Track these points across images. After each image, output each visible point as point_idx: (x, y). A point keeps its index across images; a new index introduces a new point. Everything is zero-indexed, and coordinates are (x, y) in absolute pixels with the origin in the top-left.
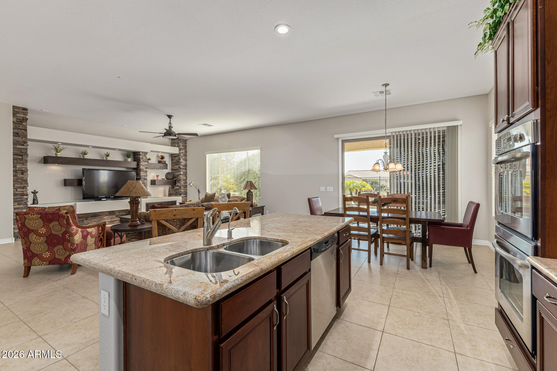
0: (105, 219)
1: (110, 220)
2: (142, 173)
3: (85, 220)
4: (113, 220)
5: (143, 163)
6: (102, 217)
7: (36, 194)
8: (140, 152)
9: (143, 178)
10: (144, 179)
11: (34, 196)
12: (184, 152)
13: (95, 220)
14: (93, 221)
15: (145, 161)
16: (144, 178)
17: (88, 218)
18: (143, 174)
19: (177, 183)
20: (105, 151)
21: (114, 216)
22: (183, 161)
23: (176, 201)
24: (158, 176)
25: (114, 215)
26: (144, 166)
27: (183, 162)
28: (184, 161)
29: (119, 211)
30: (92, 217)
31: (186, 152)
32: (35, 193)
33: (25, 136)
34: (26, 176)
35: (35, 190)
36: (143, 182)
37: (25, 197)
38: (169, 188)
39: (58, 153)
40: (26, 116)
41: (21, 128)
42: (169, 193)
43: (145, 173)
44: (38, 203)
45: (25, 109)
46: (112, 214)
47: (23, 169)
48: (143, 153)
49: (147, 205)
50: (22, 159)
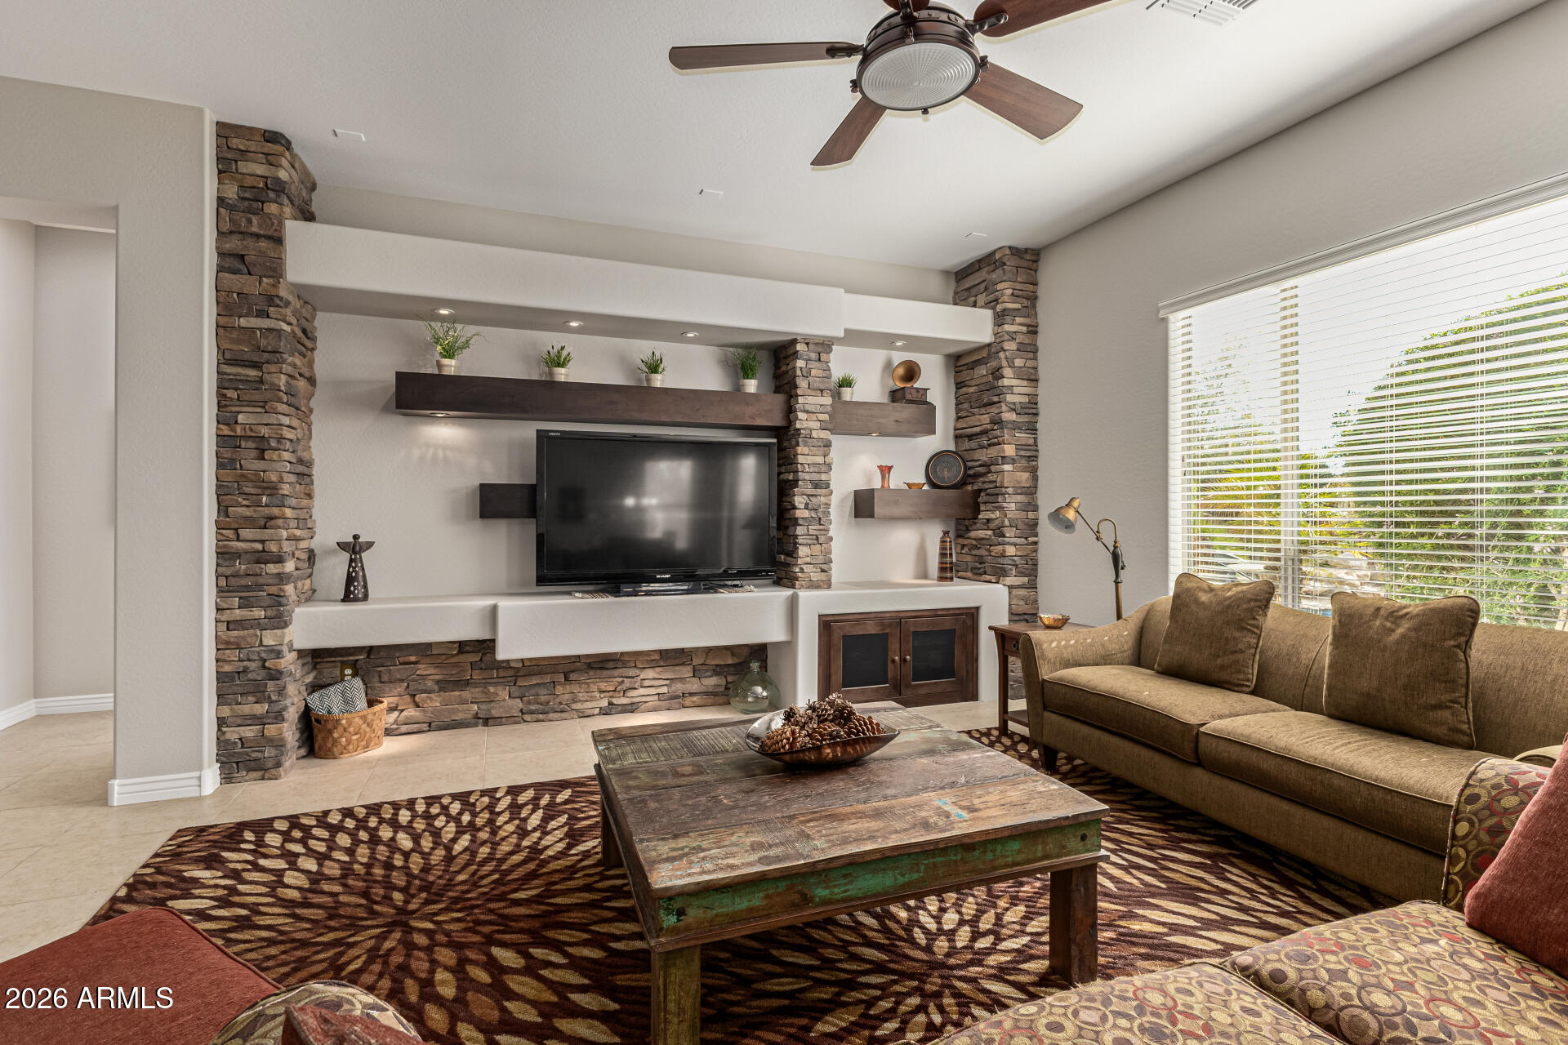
0: (646, 683)
1: (664, 690)
2: (805, 450)
3: (560, 684)
4: (679, 687)
5: (811, 400)
6: (631, 672)
7: (363, 554)
8: (794, 342)
9: (807, 477)
10: (810, 482)
11: (351, 560)
12: (1024, 329)
13: (603, 686)
14: (594, 688)
15: (822, 391)
16: (815, 477)
17: (573, 676)
18: (810, 459)
19: (982, 507)
20: (642, 348)
21: (686, 671)
22: (1014, 382)
23: (977, 609)
24: (885, 471)
25: (683, 664)
26: (814, 417)
27: (1016, 390)
28: (1025, 383)
29: (709, 651)
30: (591, 673)
31: (1033, 330)
32: (355, 548)
33: (274, 270)
34: (277, 466)
35: (356, 537)
36: (812, 499)
37: (272, 568)
38: (941, 535)
39: (446, 361)
40: (283, 175)
41: (254, 229)
42: (944, 560)
43: (820, 453)
44: (366, 597)
45: (273, 137)
46: (677, 661)
47: (265, 431)
48: (811, 347)
49: (827, 625)
50: (261, 381)
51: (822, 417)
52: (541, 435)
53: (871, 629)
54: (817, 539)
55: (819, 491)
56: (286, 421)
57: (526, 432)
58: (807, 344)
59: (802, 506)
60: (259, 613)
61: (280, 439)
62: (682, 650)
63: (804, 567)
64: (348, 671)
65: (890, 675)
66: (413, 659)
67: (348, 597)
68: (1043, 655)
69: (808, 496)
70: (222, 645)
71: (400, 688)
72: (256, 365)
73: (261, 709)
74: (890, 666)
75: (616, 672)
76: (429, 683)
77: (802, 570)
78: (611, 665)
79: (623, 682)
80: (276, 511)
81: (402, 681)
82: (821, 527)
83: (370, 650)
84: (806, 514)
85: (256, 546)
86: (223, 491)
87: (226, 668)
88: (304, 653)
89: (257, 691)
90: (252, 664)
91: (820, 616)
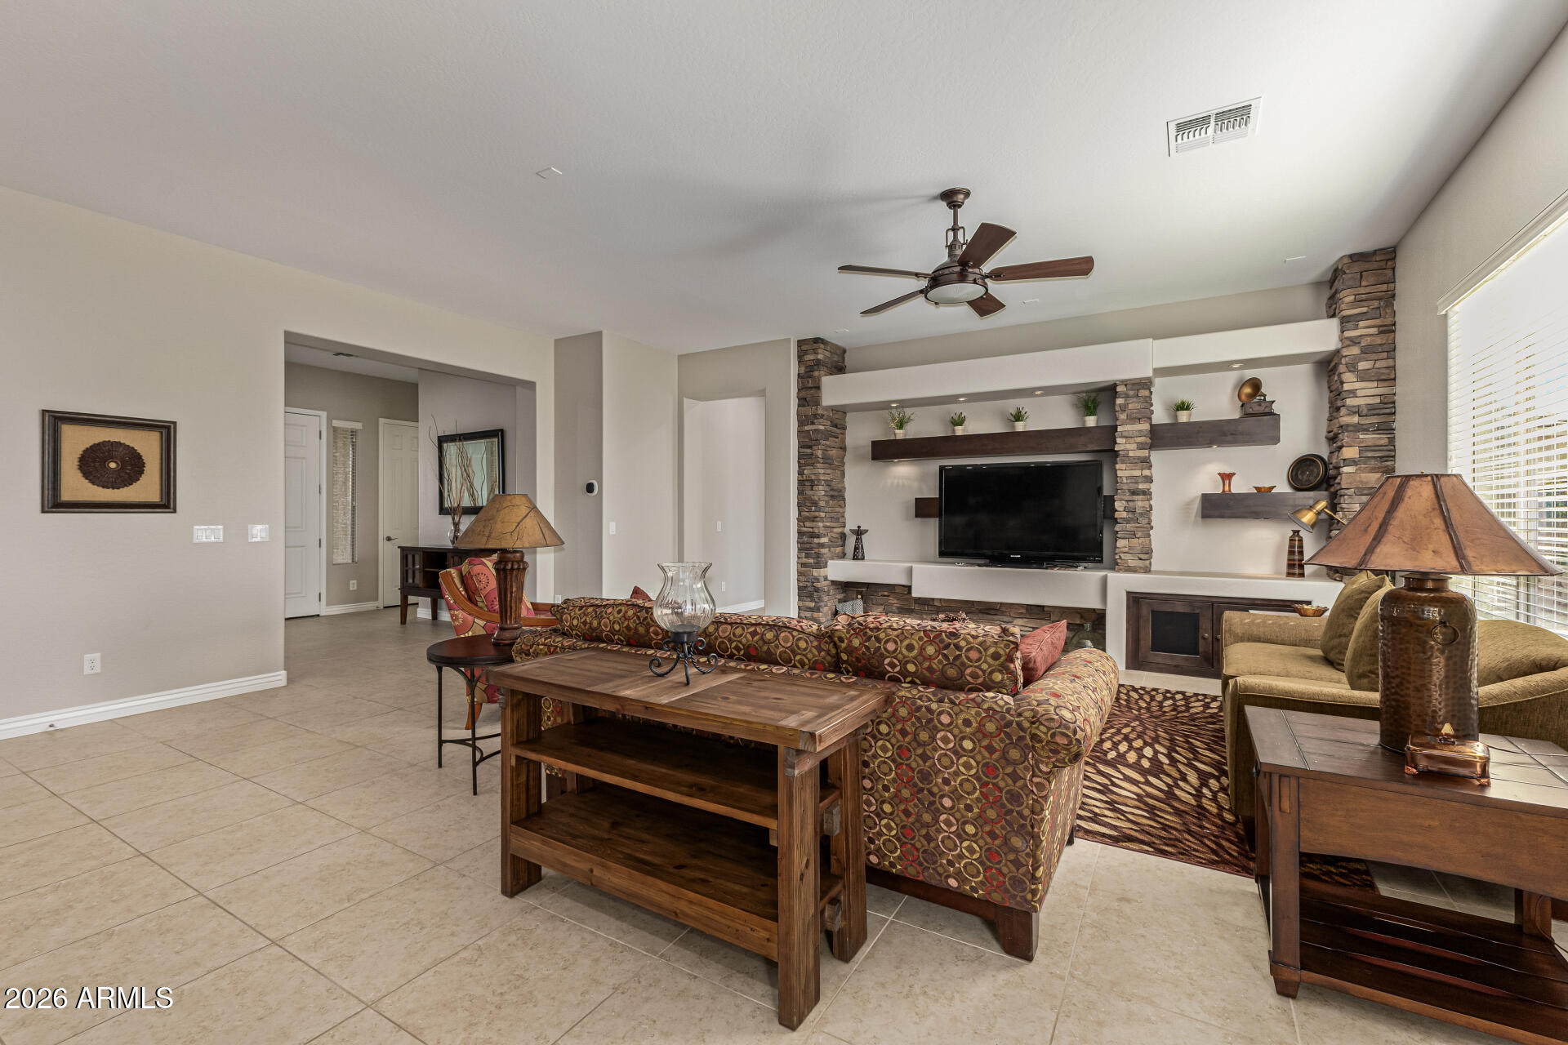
2: (1123, 466)
5: (1128, 428)
7: (863, 536)
8: (1115, 385)
9: (1125, 487)
10: (1129, 490)
11: (857, 539)
12: (1374, 331)
15: (1139, 419)
16: (1133, 487)
18: (1127, 473)
20: (1012, 405)
22: (1358, 385)
24: (1226, 477)
26: (1132, 440)
27: (1359, 393)
28: (1375, 384)
29: (1063, 612)
31: (1389, 330)
32: (859, 533)
33: (816, 402)
34: (818, 493)
35: (859, 527)
36: (1130, 503)
37: (816, 540)
38: (1291, 533)
39: (897, 431)
40: (820, 357)
41: (810, 385)
42: (1292, 557)
43: (1138, 467)
44: (863, 559)
45: (817, 340)
46: (1037, 617)
47: (813, 477)
48: (1129, 387)
49: (1135, 600)
50: (812, 454)
51: (1139, 440)
52: (942, 469)
53: (1180, 608)
54: (1135, 534)
55: (1136, 498)
56: (822, 471)
57: (933, 466)
58: (1126, 385)
59: (1122, 509)
60: (812, 561)
61: (819, 480)
62: (1042, 607)
63: (1122, 555)
64: (859, 596)
65: (1201, 649)
66: (886, 593)
67: (855, 558)
68: (1230, 630)
69: (1127, 501)
70: (800, 574)
71: (881, 609)
72: (810, 447)
73: (812, 605)
74: (1201, 642)
75: (996, 617)
76: (894, 608)
77: (1120, 558)
78: (993, 612)
80: (817, 514)
81: (882, 605)
82: (1139, 525)
83: (868, 585)
84: (1125, 515)
85: (811, 530)
86: (799, 505)
87: (801, 584)
88: (834, 583)
89: (810, 596)
90: (809, 584)
91: (1128, 593)
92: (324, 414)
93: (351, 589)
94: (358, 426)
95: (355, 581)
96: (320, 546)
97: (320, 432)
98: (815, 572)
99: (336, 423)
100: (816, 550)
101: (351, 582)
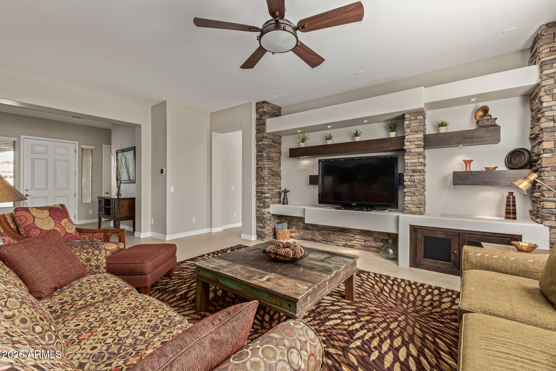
0: (356, 240)
1: (363, 243)
2: (408, 157)
3: (331, 234)
4: (368, 244)
5: (411, 137)
6: (351, 235)
7: (287, 194)
8: (404, 114)
9: (409, 168)
10: (411, 170)
11: (284, 195)
13: (343, 237)
14: (340, 237)
15: (417, 132)
16: (414, 168)
17: (334, 233)
18: (411, 161)
20: (353, 128)
21: (371, 239)
22: (553, 103)
23: (520, 236)
24: (468, 162)
25: (370, 236)
26: (413, 143)
29: (379, 233)
30: (339, 233)
32: (286, 192)
33: (264, 131)
34: (264, 173)
35: (285, 189)
36: (412, 177)
37: (263, 195)
38: (508, 194)
39: (301, 144)
40: (265, 110)
41: (261, 123)
42: (508, 208)
43: (416, 158)
44: (287, 204)
45: (264, 102)
46: (367, 234)
47: (262, 166)
48: (411, 114)
49: (414, 230)
50: (262, 155)
51: (417, 143)
52: (320, 161)
53: (440, 235)
54: (415, 194)
55: (415, 174)
56: (266, 163)
57: (316, 160)
59: (408, 180)
60: (262, 205)
61: (265, 167)
62: (369, 231)
63: (408, 205)
64: (287, 221)
65: (452, 259)
66: (298, 220)
67: (284, 204)
68: (467, 259)
69: (411, 176)
70: (257, 211)
71: (296, 227)
72: (261, 152)
73: (262, 225)
74: (452, 255)
75: (347, 234)
76: (301, 227)
77: (407, 206)
78: (345, 231)
79: (349, 237)
80: (264, 183)
81: (296, 225)
82: (416, 189)
83: (290, 217)
84: (409, 183)
85: (261, 190)
86: (257, 179)
87: (257, 216)
88: (273, 215)
89: (261, 221)
90: (260, 215)
91: (410, 226)
92: (77, 143)
93: (90, 213)
94: (93, 147)
95: (92, 210)
96: (75, 196)
97: (75, 150)
98: (263, 210)
99: (82, 146)
100: (264, 200)
101: (90, 211)
